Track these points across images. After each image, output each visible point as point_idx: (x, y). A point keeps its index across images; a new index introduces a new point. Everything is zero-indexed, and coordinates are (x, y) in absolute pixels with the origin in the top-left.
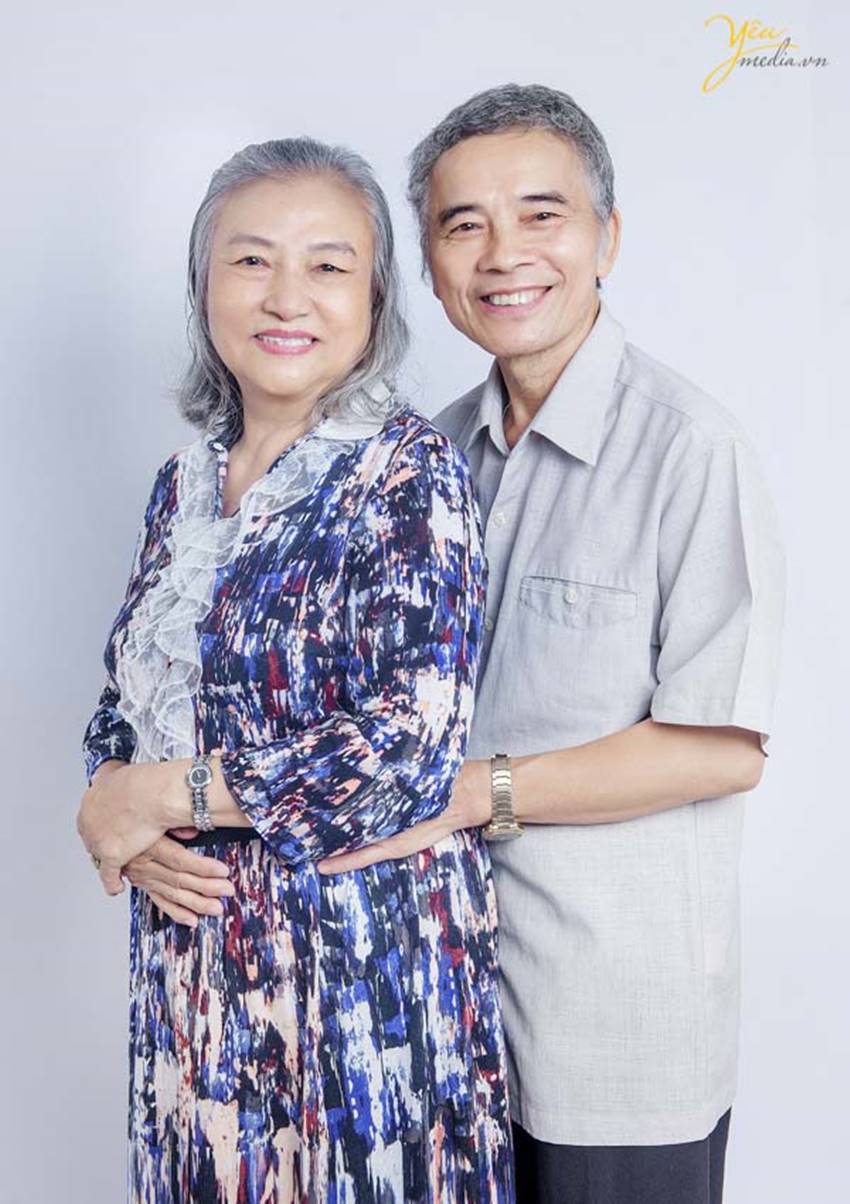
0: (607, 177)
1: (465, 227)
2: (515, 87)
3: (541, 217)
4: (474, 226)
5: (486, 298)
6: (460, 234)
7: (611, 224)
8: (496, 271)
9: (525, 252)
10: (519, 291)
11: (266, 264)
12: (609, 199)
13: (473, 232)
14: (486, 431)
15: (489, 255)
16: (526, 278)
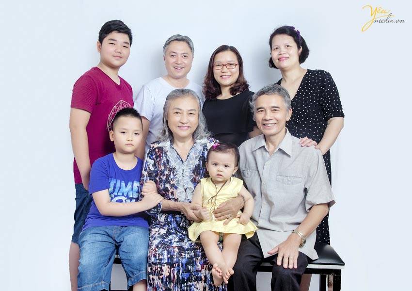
1: (261, 111)
3: (275, 110)
4: (263, 111)
5: (264, 125)
6: (260, 112)
8: (266, 120)
9: (271, 117)
10: (270, 124)
11: (180, 113)
14: (264, 147)
15: (265, 117)
16: (271, 122)
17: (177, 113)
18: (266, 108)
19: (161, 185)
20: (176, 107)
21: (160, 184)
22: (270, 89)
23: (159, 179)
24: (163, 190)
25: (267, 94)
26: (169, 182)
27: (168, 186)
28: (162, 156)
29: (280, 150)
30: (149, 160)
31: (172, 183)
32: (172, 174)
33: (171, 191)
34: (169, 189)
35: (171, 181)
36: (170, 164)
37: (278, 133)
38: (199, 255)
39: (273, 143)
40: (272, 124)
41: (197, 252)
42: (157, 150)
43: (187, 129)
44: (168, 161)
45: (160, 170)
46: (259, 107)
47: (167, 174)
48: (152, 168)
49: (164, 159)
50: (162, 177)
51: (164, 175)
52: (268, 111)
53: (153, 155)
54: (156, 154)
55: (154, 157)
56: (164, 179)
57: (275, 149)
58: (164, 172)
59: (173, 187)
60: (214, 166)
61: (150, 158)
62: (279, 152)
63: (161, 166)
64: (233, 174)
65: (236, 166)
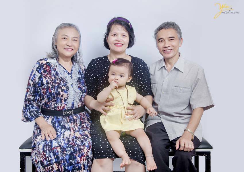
0: (180, 33)
1: (162, 41)
2: (168, 22)
3: (172, 40)
5: (165, 51)
6: (161, 42)
7: (181, 40)
8: (165, 47)
9: (169, 45)
10: (169, 50)
12: (181, 37)
13: (163, 42)
14: (164, 66)
15: (164, 45)
16: (169, 48)
17: (64, 38)
18: (164, 39)
19: (54, 90)
20: (64, 34)
21: (52, 89)
22: (167, 25)
23: (51, 86)
24: (56, 93)
25: (165, 29)
26: (61, 88)
27: (60, 90)
28: (51, 70)
29: (175, 68)
30: (37, 73)
31: (63, 88)
32: (62, 83)
33: (62, 94)
34: (61, 93)
35: (62, 87)
36: (59, 76)
37: (174, 56)
38: (77, 150)
39: (170, 63)
40: (170, 50)
41: (75, 148)
42: (45, 66)
43: (71, 51)
44: (57, 73)
45: (52, 80)
46: (159, 38)
47: (58, 83)
48: (37, 80)
49: (53, 72)
50: (54, 84)
51: (56, 83)
52: (167, 41)
53: (41, 70)
54: (45, 69)
55: (42, 71)
56: (56, 86)
57: (172, 68)
58: (55, 81)
59: (64, 91)
60: (113, 75)
61: (38, 72)
62: (174, 70)
63: (52, 77)
64: (128, 82)
65: (130, 76)
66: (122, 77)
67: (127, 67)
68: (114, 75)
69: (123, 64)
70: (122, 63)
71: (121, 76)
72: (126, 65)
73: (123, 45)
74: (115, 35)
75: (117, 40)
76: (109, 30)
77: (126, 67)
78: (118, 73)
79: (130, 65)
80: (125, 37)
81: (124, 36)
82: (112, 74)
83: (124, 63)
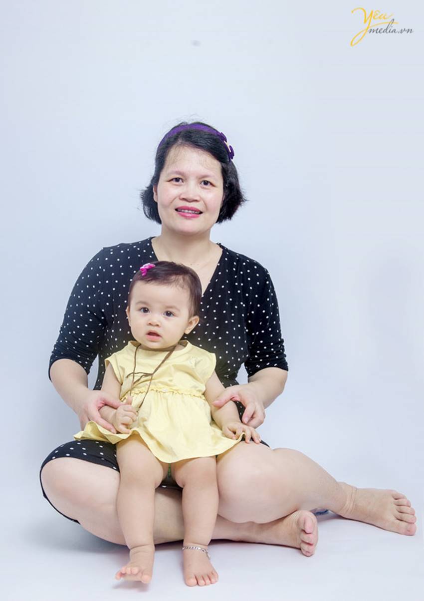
60: (141, 312)
64: (188, 332)
65: (194, 315)
66: (171, 318)
67: (186, 287)
68: (146, 310)
69: (173, 277)
70: (171, 274)
71: (169, 314)
72: (181, 281)
73: (201, 213)
74: (177, 180)
75: (183, 196)
76: (161, 161)
77: (183, 287)
78: (157, 306)
79: (192, 283)
80: (209, 186)
81: (206, 183)
82: (140, 310)
83: (177, 274)
